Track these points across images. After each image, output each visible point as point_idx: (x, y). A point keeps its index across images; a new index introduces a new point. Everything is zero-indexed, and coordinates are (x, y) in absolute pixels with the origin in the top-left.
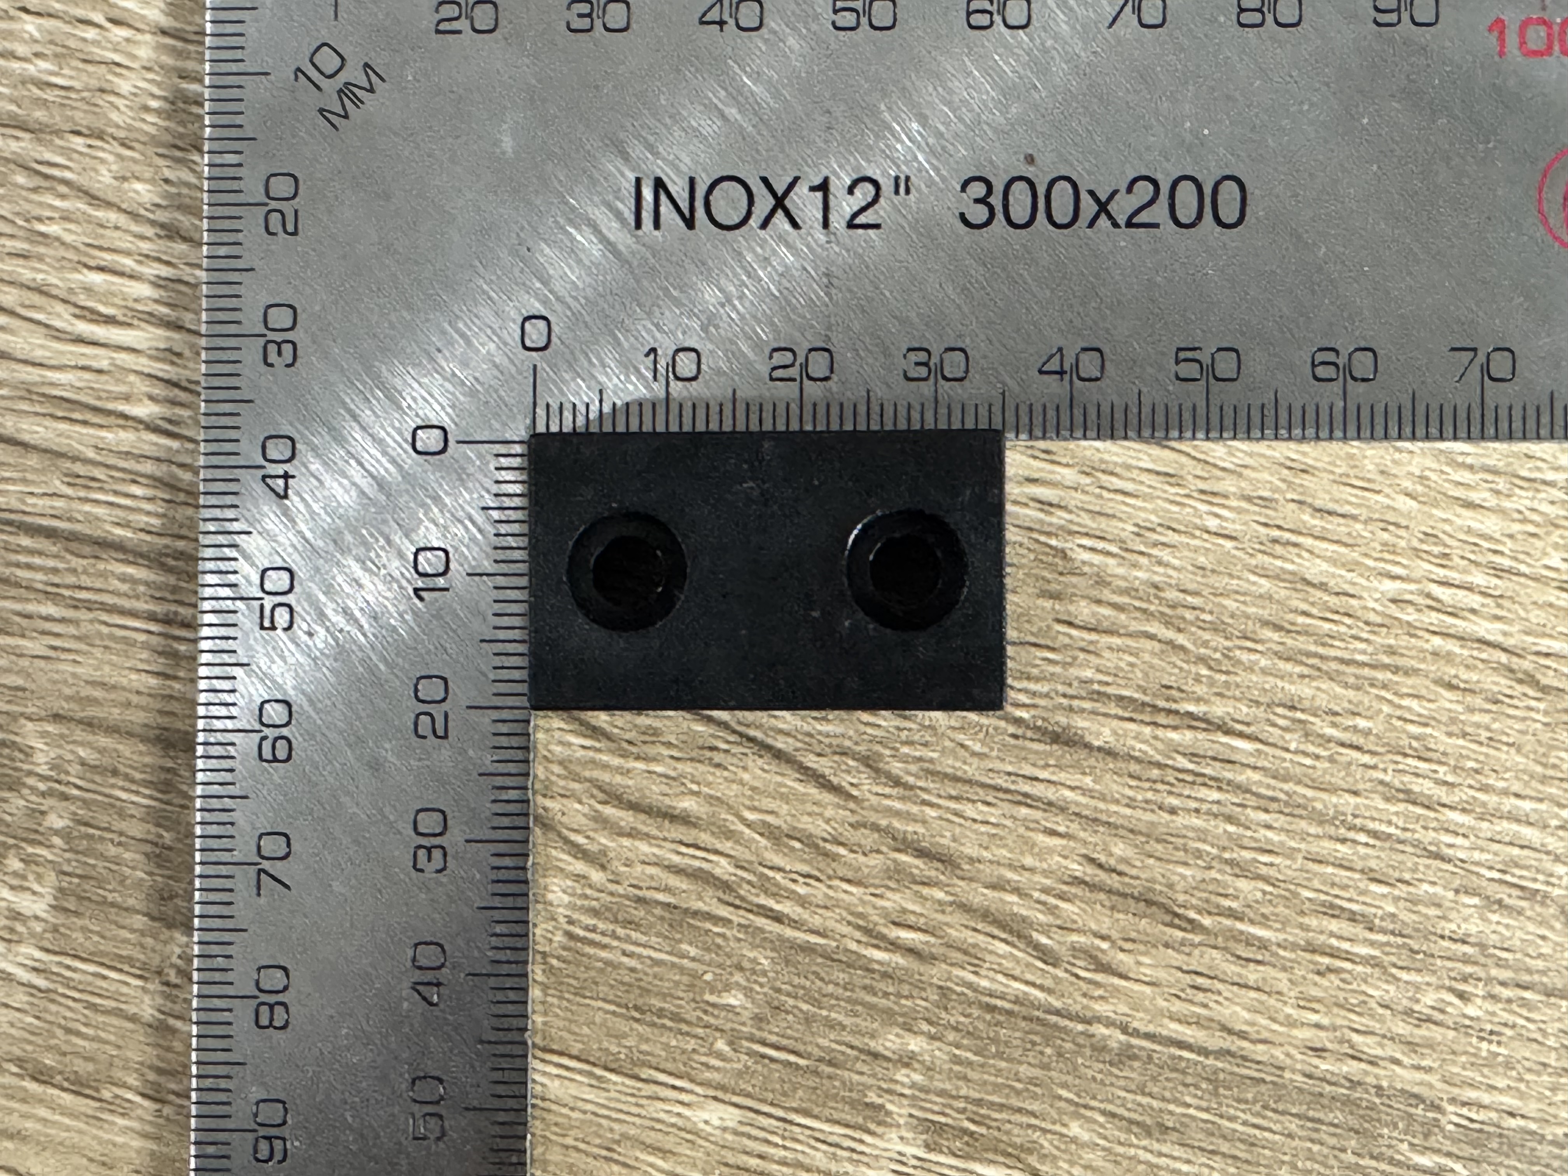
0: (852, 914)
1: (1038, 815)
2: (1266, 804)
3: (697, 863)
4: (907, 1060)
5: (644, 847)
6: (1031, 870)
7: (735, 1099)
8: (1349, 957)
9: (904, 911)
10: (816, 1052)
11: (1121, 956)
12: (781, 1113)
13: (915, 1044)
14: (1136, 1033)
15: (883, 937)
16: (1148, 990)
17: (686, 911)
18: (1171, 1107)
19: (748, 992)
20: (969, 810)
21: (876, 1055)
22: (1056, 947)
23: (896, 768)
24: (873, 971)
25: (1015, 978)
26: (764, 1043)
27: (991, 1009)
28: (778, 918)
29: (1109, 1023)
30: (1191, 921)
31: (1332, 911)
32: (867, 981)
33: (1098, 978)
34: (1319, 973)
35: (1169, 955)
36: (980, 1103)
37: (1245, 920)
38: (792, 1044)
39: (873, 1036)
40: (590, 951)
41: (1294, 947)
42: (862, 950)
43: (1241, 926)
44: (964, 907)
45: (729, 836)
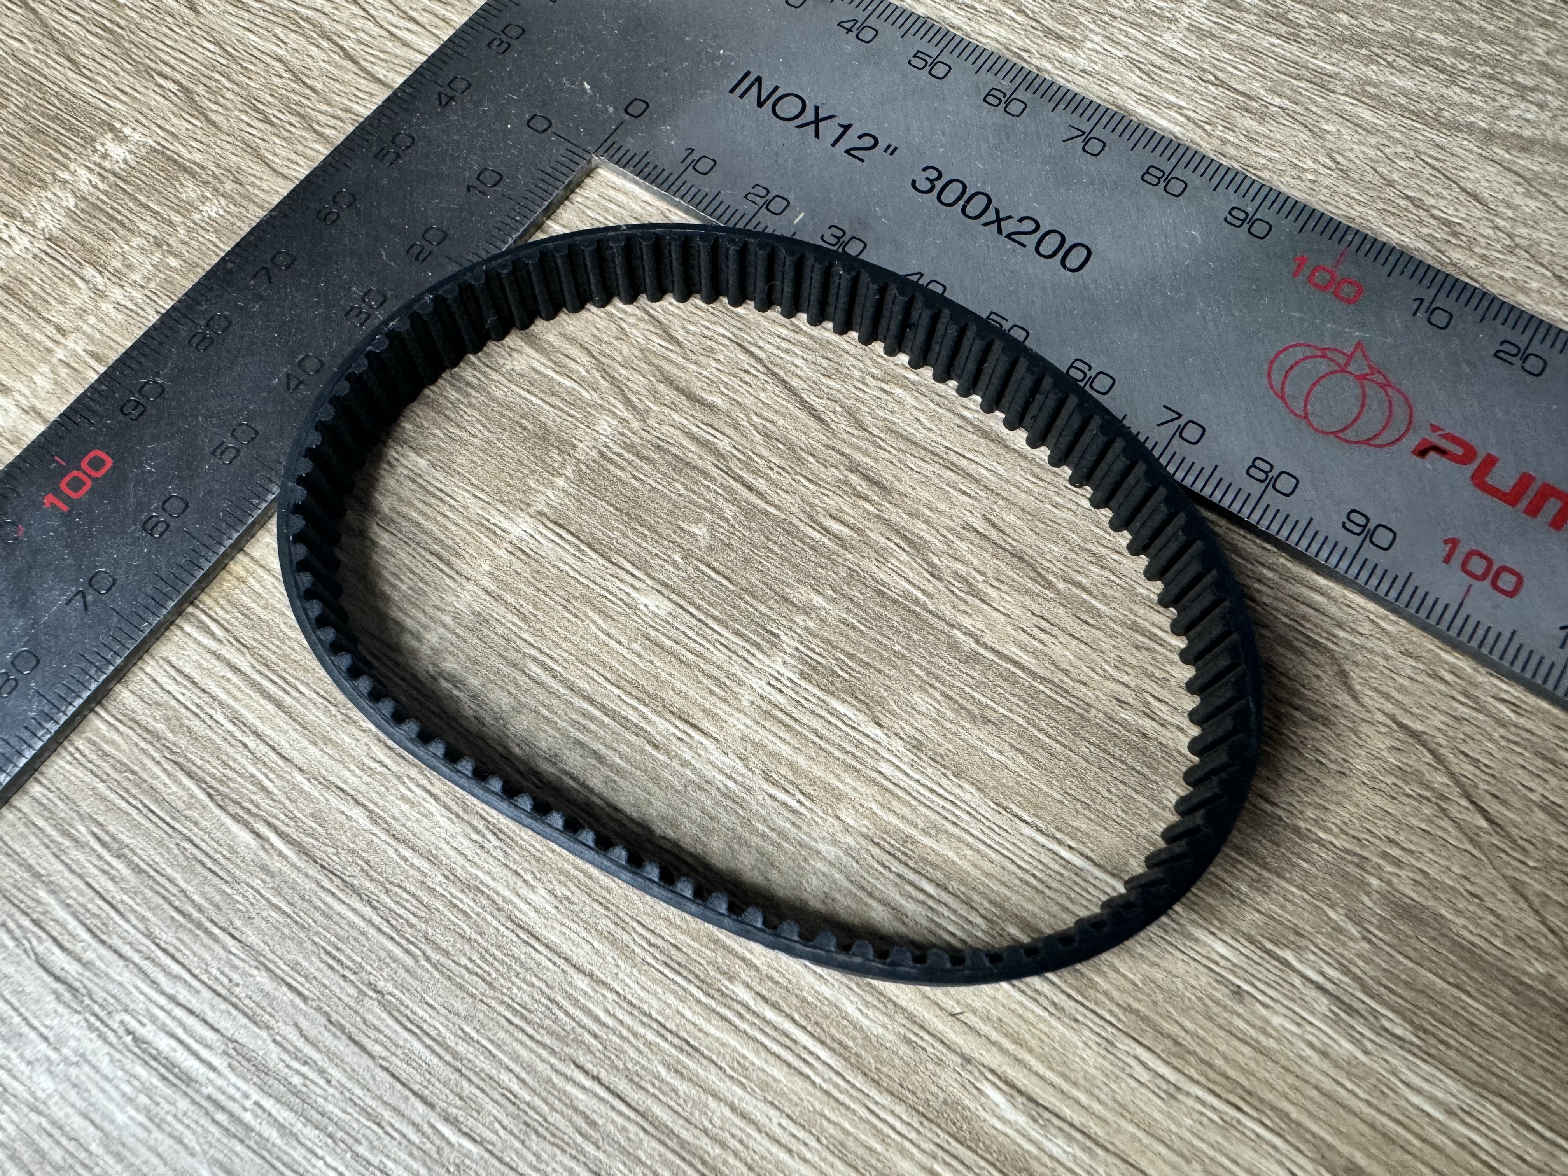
0: (803, 501)
1: (959, 479)
3: (709, 437)
4: (807, 610)
5: (676, 416)
6: (942, 513)
7: (673, 597)
9: (842, 511)
10: (744, 582)
11: (990, 590)
12: (703, 617)
13: (818, 600)
14: (985, 646)
15: (821, 524)
16: (1003, 619)
17: (688, 464)
18: (996, 707)
19: (711, 528)
20: (911, 461)
21: (787, 600)
22: (944, 568)
23: (868, 420)
24: (804, 543)
25: (906, 580)
26: (709, 566)
27: (882, 594)
28: (750, 489)
29: (967, 632)
30: (1050, 583)
33: (969, 598)
34: (1137, 647)
35: (1027, 601)
36: (851, 657)
37: (1091, 594)
38: (728, 572)
39: (789, 586)
40: (612, 468)
41: (1123, 624)
42: (802, 526)
43: (1085, 596)
44: (885, 522)
45: (736, 426)
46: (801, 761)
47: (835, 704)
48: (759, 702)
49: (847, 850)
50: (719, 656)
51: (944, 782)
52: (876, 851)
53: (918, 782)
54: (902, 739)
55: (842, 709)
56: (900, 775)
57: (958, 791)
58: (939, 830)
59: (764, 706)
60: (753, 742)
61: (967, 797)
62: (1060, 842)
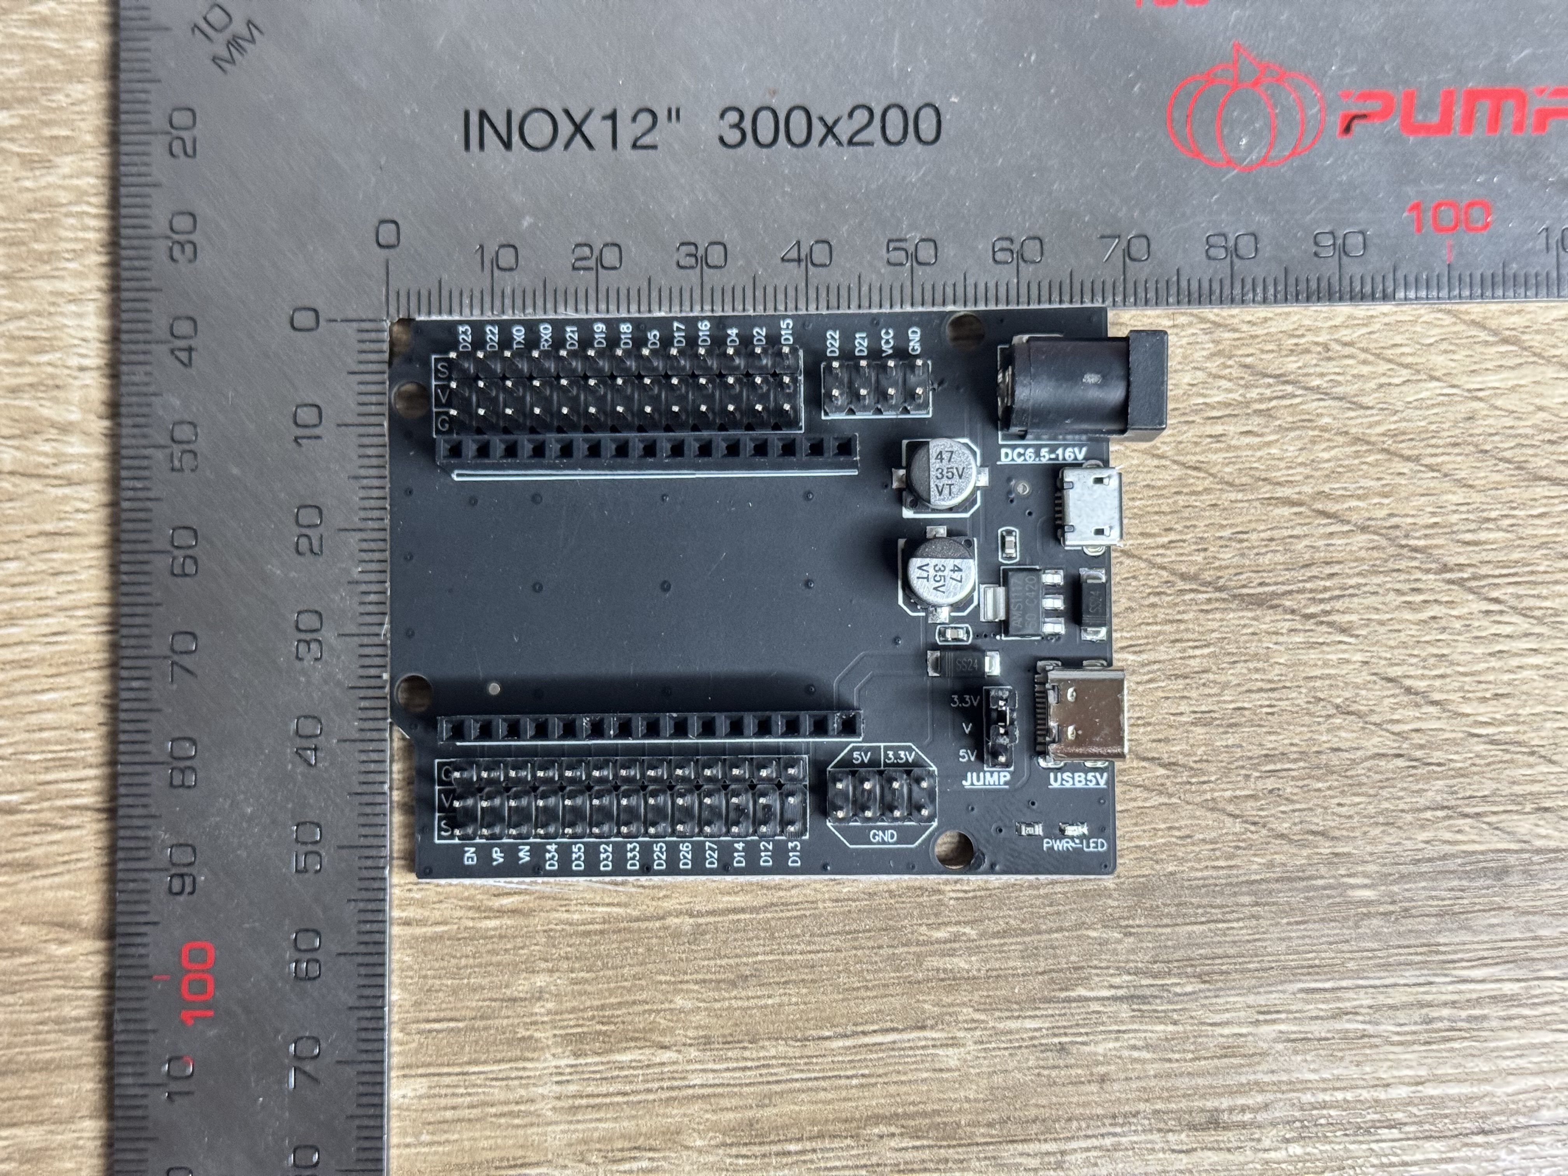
0: (462, 900)
4: (539, 995)
7: (421, 1071)
10: (469, 1014)
12: (457, 1070)
13: (540, 981)
14: (700, 914)
15: (491, 909)
18: (744, 960)
21: (515, 1000)
24: (492, 937)
25: (598, 905)
26: (428, 1021)
27: (587, 934)
29: (679, 914)
32: (490, 947)
36: (603, 1007)
38: (449, 1014)
39: (507, 986)
46: (628, 1125)
47: (618, 1057)
48: (559, 1104)
50: (498, 1092)
51: (747, 1054)
52: (734, 1151)
53: (727, 1070)
54: (691, 1045)
55: (625, 1057)
56: (711, 1075)
58: (770, 1096)
59: (565, 1104)
60: (579, 1141)
61: (773, 1052)
62: (864, 1033)
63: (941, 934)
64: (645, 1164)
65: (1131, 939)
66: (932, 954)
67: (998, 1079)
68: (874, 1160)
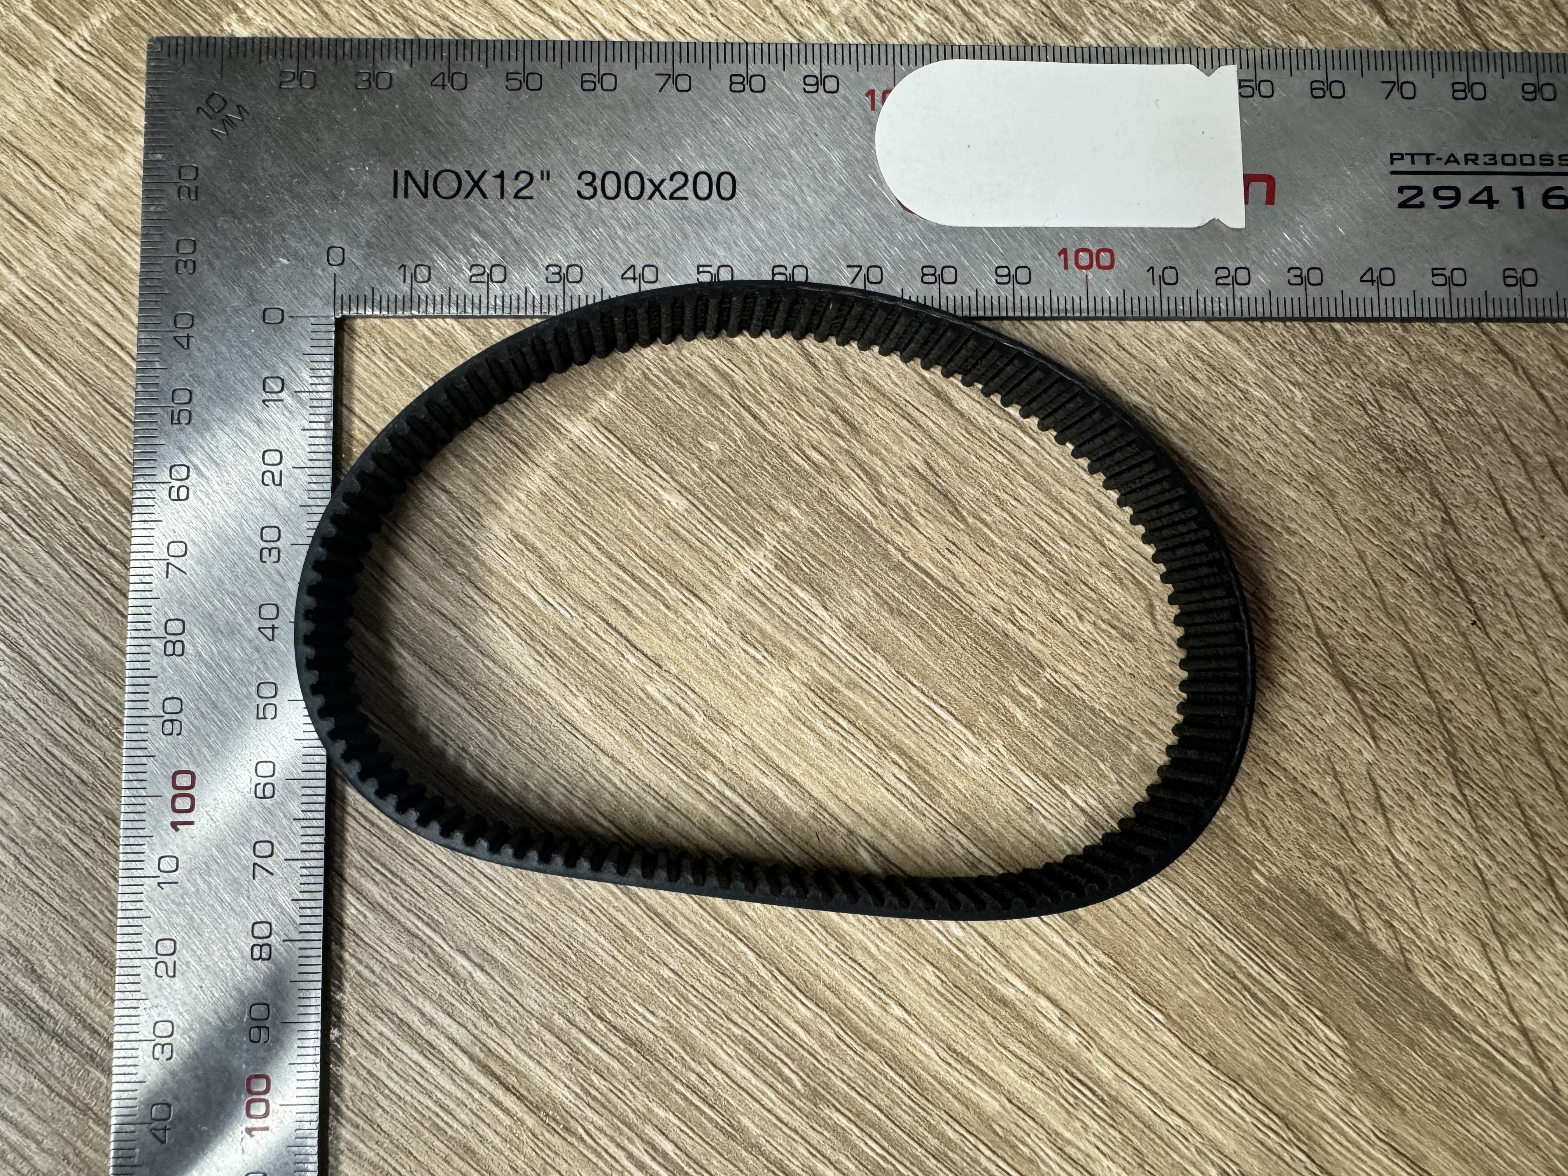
0: (794, 433)
1: (911, 427)
2: (1027, 476)
4: (786, 518)
6: (895, 454)
7: (689, 497)
8: (1033, 571)
9: (821, 443)
10: (742, 492)
11: (919, 518)
12: (709, 515)
13: (794, 512)
14: (909, 559)
15: (803, 451)
16: (925, 541)
17: (709, 390)
18: (909, 604)
19: (722, 447)
20: (878, 409)
21: (772, 509)
22: (889, 497)
23: (851, 370)
24: (791, 466)
25: (859, 502)
26: (718, 476)
27: (841, 512)
28: (755, 417)
29: (898, 548)
30: (963, 517)
31: (1035, 544)
32: (786, 470)
33: (903, 522)
34: (1015, 572)
35: (944, 529)
36: (813, 557)
37: (990, 529)
38: (732, 484)
39: (775, 498)
40: (652, 388)
41: (1008, 553)
42: (790, 452)
43: (986, 530)
44: (853, 457)
45: (750, 364)
46: (768, 628)
47: (797, 590)
48: (744, 583)
49: (792, 693)
50: (719, 546)
51: (865, 653)
52: (811, 695)
53: (847, 651)
54: (840, 620)
55: (802, 594)
56: (837, 647)
57: (872, 660)
58: (856, 685)
59: (747, 586)
60: (736, 612)
61: (879, 665)
62: (935, 702)
63: (1024, 690)
64: (759, 657)
65: (1118, 787)
66: (1010, 696)
67: (982, 792)
68: (879, 771)
